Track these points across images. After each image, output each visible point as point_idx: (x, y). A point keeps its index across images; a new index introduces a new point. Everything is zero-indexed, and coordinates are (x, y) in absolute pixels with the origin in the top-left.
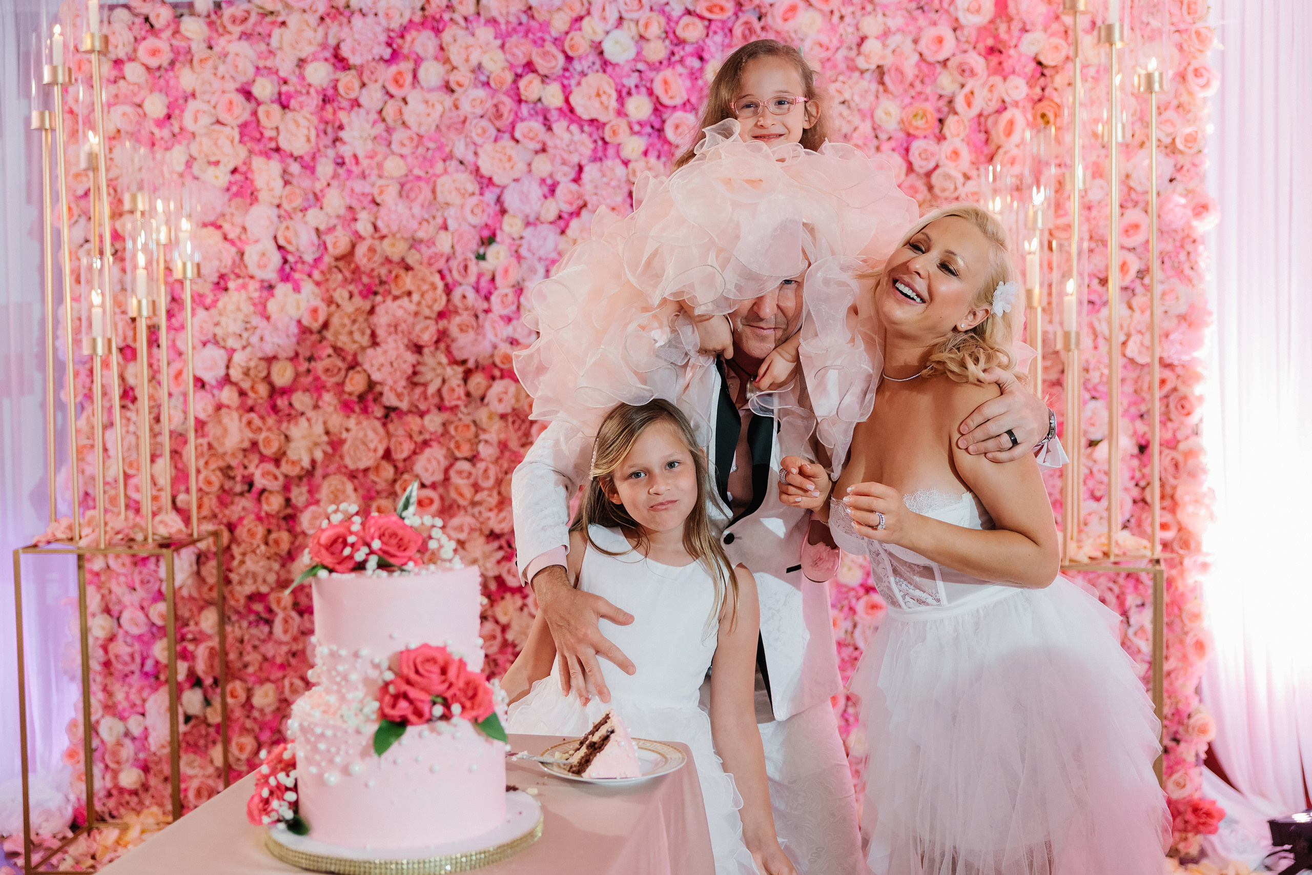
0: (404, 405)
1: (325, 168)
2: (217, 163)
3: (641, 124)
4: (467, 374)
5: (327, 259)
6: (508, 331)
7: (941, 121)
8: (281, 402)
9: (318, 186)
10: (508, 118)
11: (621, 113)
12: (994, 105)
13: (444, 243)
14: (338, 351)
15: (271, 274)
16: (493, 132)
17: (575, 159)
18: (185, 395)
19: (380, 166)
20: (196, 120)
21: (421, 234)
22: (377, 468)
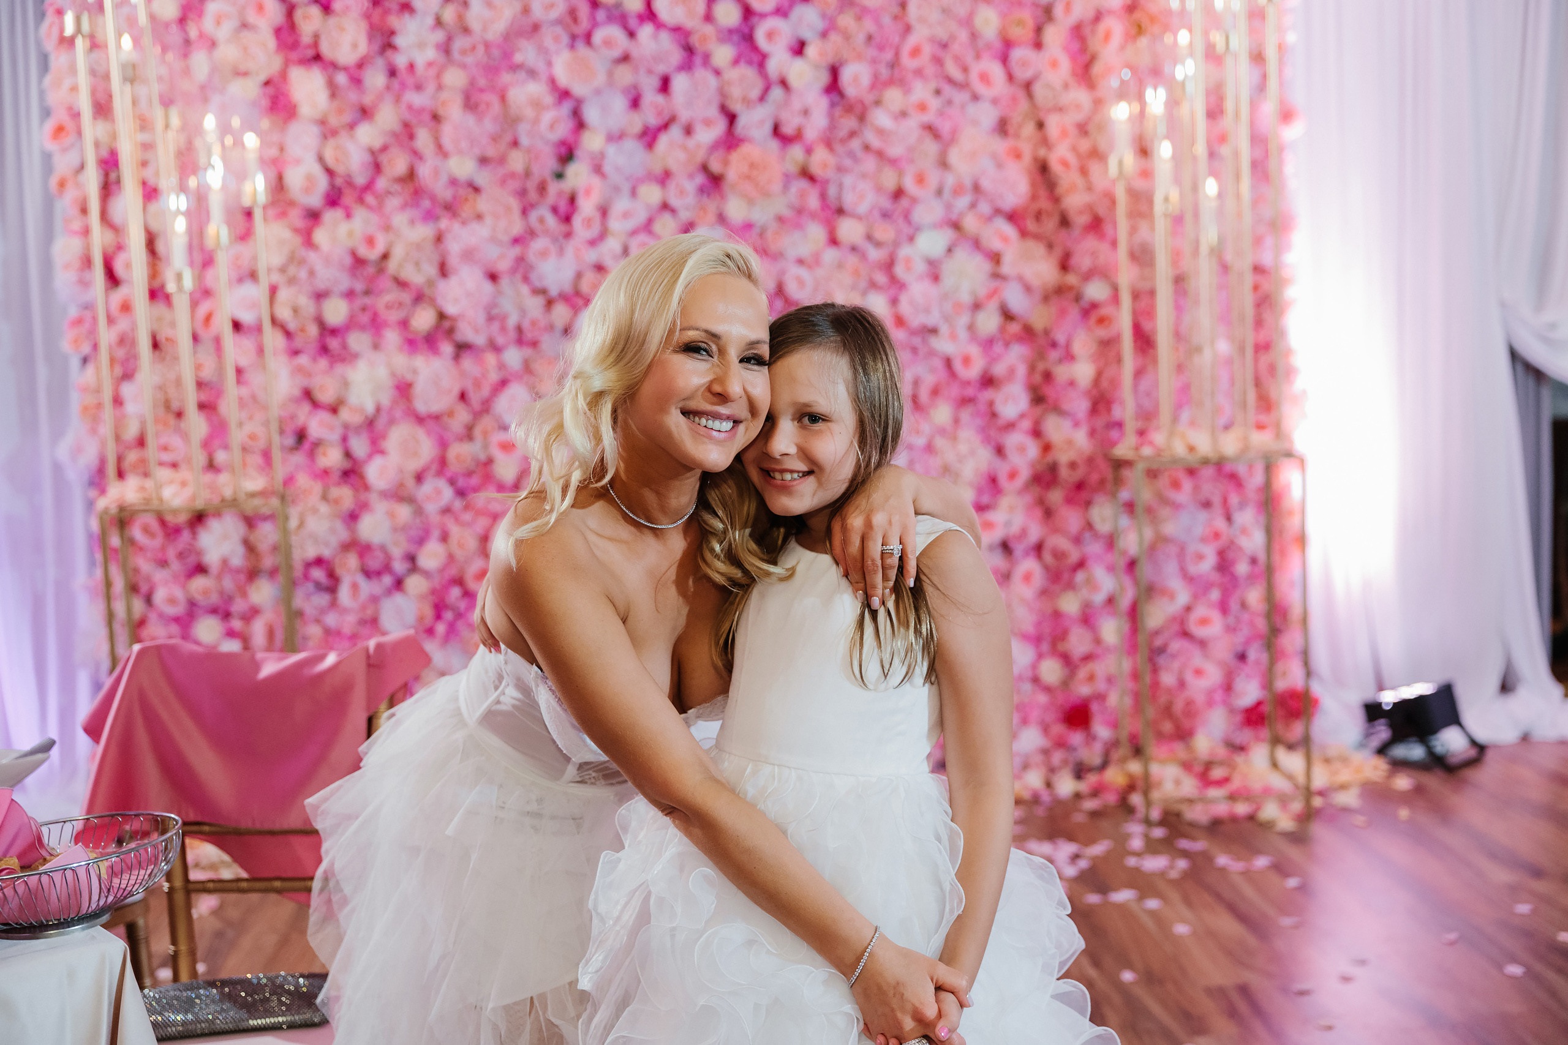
0: (479, 340)
1: (376, 79)
2: (245, 74)
3: (731, 31)
4: (550, 303)
5: (382, 183)
6: (592, 256)
7: (1039, 30)
8: (333, 343)
9: (368, 100)
10: (584, 24)
11: (708, 17)
12: (1090, 14)
13: (517, 161)
14: (402, 284)
15: (315, 200)
16: (565, 39)
17: (661, 69)
18: (218, 341)
19: (438, 76)
20: (218, 23)
21: (491, 152)
22: (451, 414)
